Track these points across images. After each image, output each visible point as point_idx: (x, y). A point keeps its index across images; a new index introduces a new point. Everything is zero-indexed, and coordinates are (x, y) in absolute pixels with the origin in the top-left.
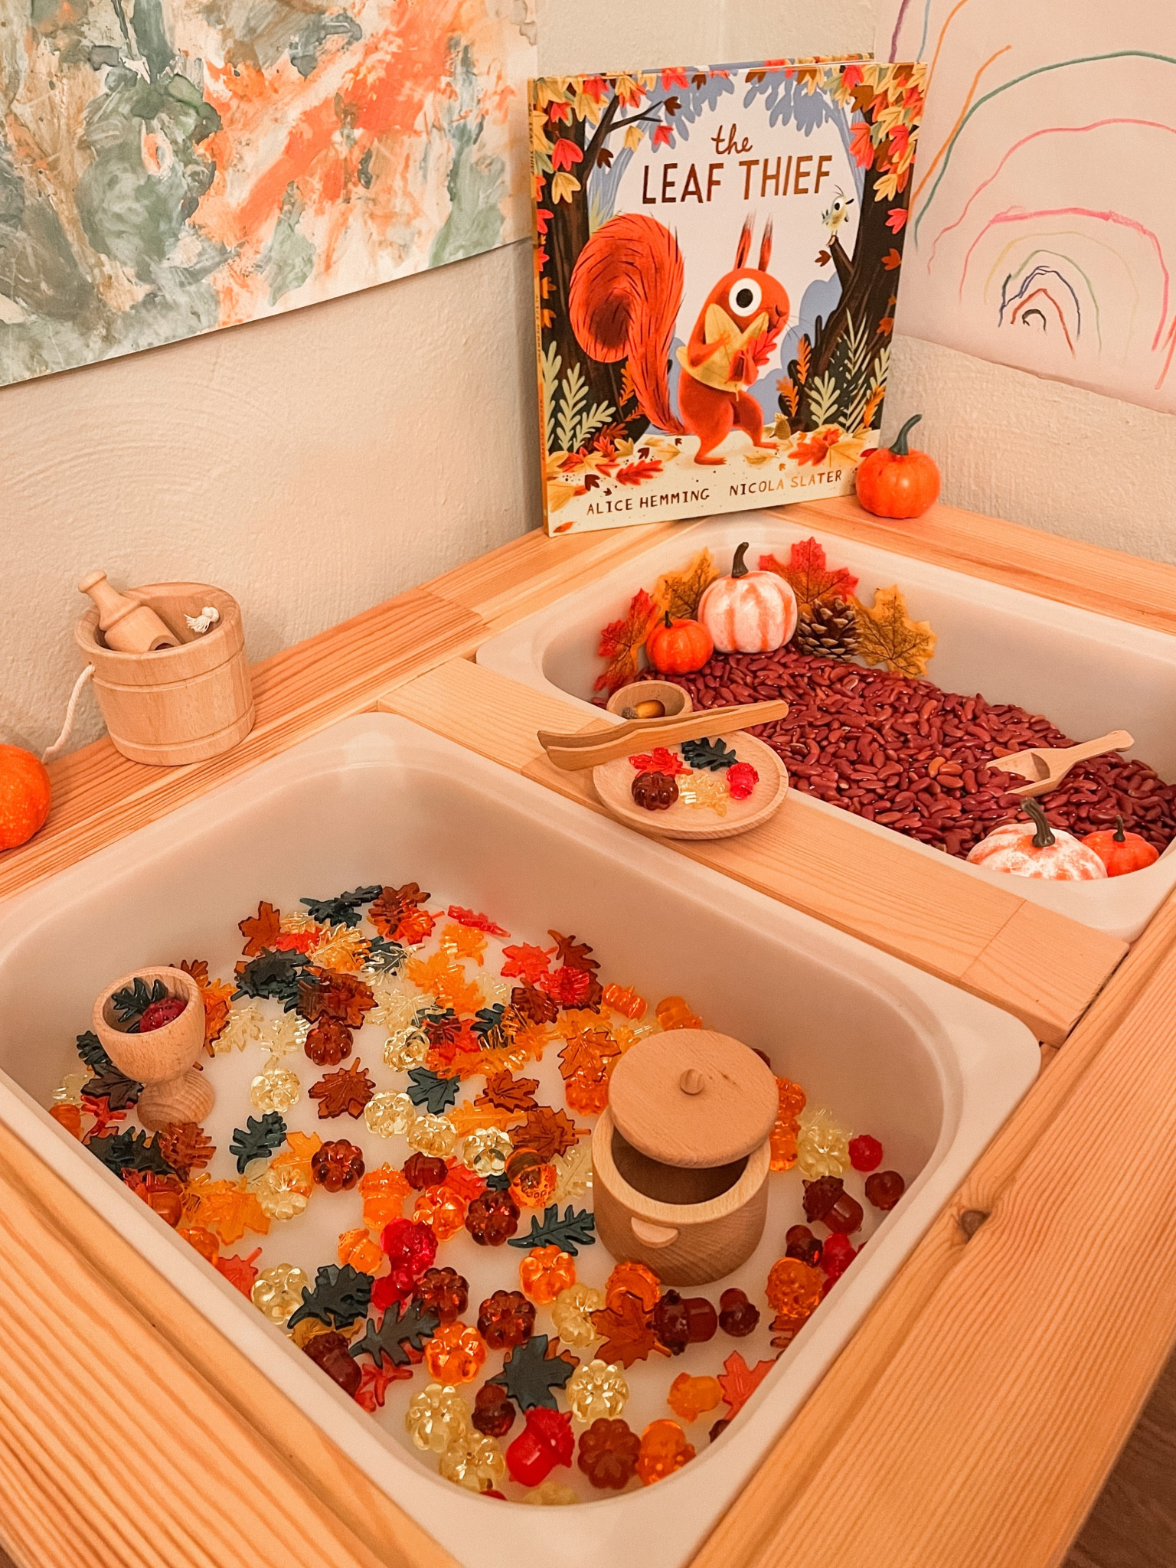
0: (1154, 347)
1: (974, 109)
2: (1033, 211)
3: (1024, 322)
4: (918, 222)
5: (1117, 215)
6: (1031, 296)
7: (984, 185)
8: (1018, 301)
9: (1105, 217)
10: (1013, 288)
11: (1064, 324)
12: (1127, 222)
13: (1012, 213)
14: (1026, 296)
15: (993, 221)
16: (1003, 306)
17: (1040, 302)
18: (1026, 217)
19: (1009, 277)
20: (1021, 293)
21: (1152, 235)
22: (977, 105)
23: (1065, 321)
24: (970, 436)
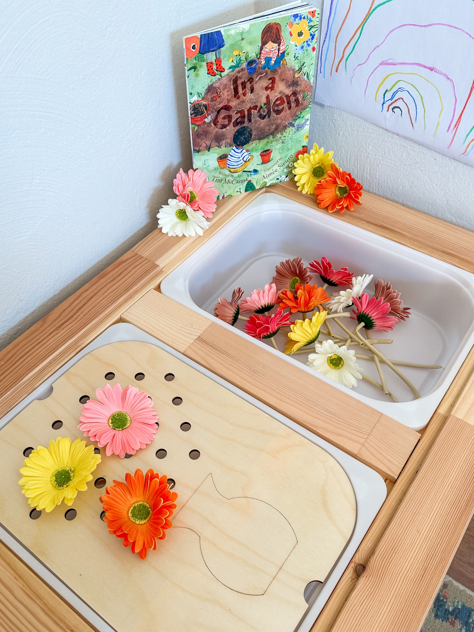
0: (448, 131)
1: (374, 10)
2: (399, 62)
3: (393, 111)
4: (347, 60)
5: (436, 69)
6: (396, 100)
7: (378, 46)
8: (390, 102)
9: (431, 69)
10: (388, 96)
11: (410, 115)
12: (441, 73)
13: (390, 61)
14: (394, 100)
15: (381, 64)
16: (383, 104)
17: (399, 103)
18: (395, 64)
19: (387, 90)
20: (391, 99)
21: (452, 81)
22: (376, 8)
23: (410, 113)
24: (368, 157)
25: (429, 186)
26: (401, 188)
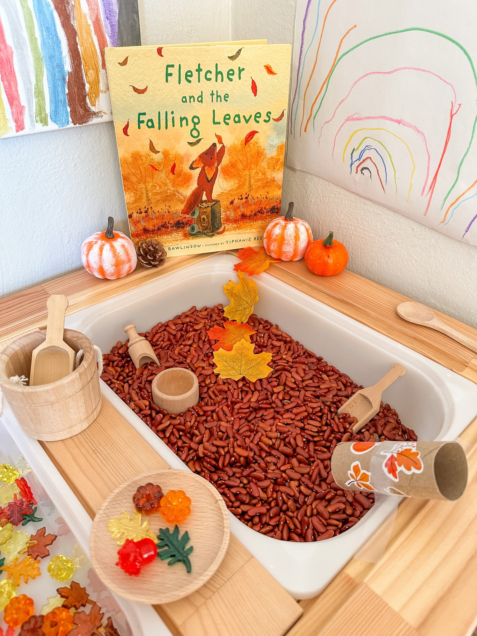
0: (422, 194)
1: (339, 60)
2: (364, 116)
3: (362, 173)
4: (314, 117)
5: (404, 121)
6: (364, 160)
7: (343, 101)
8: (358, 163)
9: (399, 122)
10: (356, 155)
11: (379, 176)
12: (410, 126)
13: (355, 117)
14: (361, 160)
15: (347, 120)
16: (352, 164)
17: (367, 164)
18: (360, 119)
19: (354, 149)
20: (359, 159)
21: (423, 134)
22: (341, 58)
23: (380, 174)
24: (340, 227)
25: (408, 262)
26: (376, 264)
